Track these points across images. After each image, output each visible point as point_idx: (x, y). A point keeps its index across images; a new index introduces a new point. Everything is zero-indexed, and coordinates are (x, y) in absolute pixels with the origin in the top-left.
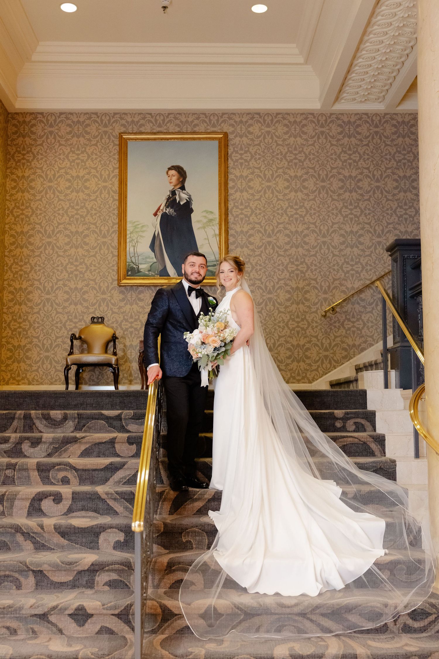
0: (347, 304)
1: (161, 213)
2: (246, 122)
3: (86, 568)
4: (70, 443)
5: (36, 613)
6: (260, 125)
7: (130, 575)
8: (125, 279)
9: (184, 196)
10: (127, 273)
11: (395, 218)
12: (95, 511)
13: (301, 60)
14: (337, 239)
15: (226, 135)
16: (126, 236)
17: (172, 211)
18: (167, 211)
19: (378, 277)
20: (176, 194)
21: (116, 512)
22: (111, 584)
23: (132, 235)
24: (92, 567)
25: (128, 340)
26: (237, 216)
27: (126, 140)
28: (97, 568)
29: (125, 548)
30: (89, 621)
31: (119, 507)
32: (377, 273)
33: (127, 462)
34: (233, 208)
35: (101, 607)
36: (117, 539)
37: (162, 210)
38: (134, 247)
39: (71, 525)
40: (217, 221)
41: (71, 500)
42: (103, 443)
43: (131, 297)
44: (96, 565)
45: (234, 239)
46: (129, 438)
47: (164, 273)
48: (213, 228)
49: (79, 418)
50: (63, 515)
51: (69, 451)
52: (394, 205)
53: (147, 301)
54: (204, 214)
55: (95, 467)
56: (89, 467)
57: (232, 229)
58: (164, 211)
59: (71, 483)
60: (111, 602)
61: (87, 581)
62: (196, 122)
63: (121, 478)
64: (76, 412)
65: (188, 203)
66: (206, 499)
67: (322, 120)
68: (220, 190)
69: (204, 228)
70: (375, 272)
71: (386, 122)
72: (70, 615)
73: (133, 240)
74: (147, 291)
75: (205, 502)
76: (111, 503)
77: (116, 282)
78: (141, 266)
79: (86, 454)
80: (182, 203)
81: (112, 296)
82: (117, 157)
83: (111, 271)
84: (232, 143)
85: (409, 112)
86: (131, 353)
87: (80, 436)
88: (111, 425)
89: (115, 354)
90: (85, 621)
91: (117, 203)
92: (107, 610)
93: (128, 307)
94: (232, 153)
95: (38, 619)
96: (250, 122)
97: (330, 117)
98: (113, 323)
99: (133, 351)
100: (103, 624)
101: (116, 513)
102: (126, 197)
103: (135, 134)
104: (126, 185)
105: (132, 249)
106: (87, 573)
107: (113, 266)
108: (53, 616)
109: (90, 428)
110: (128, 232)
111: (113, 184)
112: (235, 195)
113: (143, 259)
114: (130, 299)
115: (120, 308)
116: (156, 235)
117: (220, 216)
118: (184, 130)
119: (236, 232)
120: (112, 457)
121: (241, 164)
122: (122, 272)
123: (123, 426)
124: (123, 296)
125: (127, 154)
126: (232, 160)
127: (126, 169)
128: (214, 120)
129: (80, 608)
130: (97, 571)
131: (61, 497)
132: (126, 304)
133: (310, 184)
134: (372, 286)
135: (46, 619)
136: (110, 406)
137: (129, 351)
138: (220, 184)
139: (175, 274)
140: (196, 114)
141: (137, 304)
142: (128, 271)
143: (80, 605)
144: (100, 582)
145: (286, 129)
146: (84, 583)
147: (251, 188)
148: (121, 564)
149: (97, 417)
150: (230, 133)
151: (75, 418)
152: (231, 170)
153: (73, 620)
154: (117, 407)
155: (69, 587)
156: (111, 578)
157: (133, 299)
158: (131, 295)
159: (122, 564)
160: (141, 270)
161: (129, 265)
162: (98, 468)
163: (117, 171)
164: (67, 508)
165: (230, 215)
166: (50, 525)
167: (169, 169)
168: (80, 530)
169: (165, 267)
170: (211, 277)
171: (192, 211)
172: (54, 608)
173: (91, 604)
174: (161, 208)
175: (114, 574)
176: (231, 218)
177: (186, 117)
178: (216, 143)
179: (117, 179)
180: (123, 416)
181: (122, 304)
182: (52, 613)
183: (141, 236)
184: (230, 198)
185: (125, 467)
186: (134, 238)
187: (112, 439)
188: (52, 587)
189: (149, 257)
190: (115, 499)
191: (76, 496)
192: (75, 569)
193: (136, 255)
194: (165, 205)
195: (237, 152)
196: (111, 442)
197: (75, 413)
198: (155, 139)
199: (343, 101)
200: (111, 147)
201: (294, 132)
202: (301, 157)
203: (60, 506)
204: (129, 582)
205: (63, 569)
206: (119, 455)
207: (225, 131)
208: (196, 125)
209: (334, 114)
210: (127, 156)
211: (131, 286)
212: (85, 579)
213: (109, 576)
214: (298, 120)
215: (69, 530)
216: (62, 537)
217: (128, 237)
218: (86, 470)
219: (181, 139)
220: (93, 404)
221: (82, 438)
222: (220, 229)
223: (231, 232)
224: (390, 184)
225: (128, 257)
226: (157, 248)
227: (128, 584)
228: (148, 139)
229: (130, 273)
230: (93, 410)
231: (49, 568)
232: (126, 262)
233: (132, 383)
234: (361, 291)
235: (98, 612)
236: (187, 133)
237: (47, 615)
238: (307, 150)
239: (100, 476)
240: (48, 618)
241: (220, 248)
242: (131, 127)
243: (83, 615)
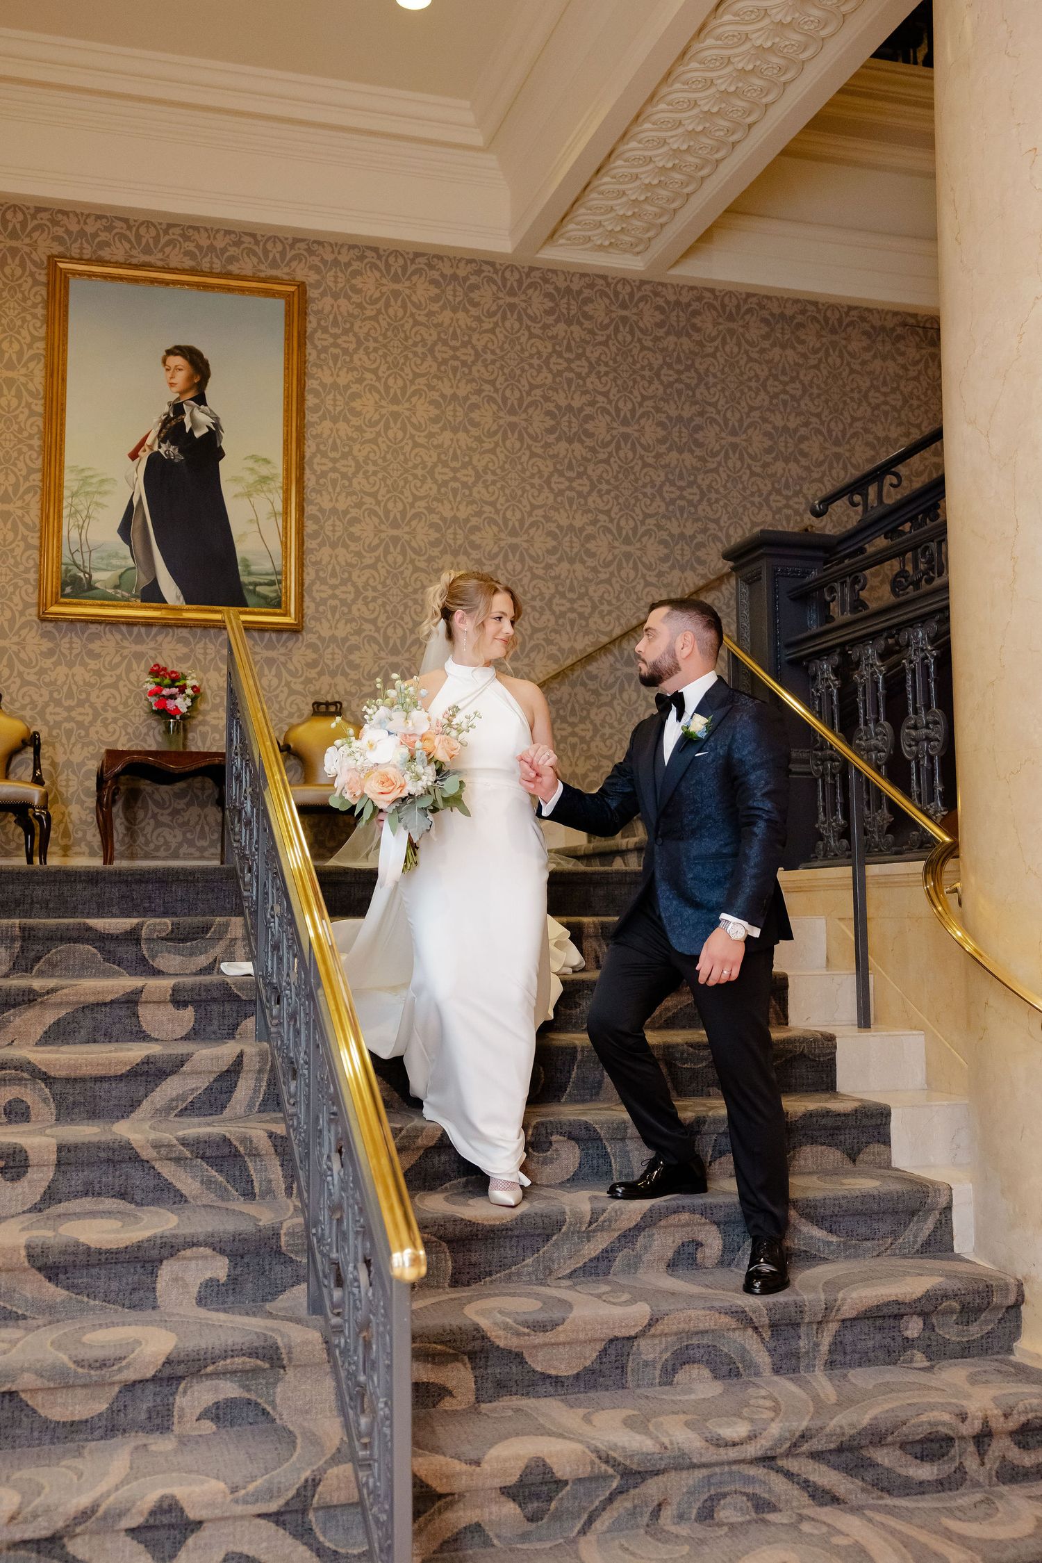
0: (561, 683)
1: (148, 453)
2: (348, 264)
3: (150, 1374)
4: (14, 1006)
5: (28, 1535)
6: (378, 274)
7: (275, 1384)
8: (57, 603)
9: (203, 419)
10: (63, 590)
11: (659, 506)
12: (122, 1195)
13: (478, 140)
14: (541, 543)
15: (302, 287)
16: (60, 501)
17: (174, 451)
18: (162, 451)
19: (626, 629)
20: (184, 413)
21: (182, 1195)
22: (221, 1413)
23: (76, 501)
24: (168, 1371)
25: (60, 750)
26: (324, 474)
27: (66, 276)
28: (180, 1370)
29: (231, 1298)
30: (190, 1541)
31: (190, 1181)
32: (623, 621)
33: (190, 1055)
34: (314, 455)
35: (230, 1497)
36: (208, 1275)
37: (151, 447)
38: (81, 528)
39: (77, 1244)
40: (280, 481)
41: (52, 1168)
42: (105, 1004)
43: (71, 649)
44: (179, 1363)
45: (315, 527)
46: (175, 990)
47: (152, 594)
48: (270, 496)
49: (24, 939)
50: (30, 1211)
51: (11, 1028)
52: (660, 475)
53: (108, 659)
54: (250, 464)
55: (102, 1072)
56: (85, 1071)
57: (312, 503)
58: (156, 449)
59: (33, 1119)
60: (253, 1478)
61: (149, 1411)
62: (232, 251)
63: (172, 1100)
64: (17, 921)
65: (213, 436)
66: (419, 1148)
67: (512, 279)
68: (287, 411)
69: (249, 495)
70: (618, 618)
71: (644, 298)
72: (132, 1532)
73: (77, 512)
74: (109, 636)
75: (416, 1157)
76: (167, 1171)
77: (34, 611)
78: (96, 576)
79: (57, 1034)
80: (197, 434)
81: (22, 644)
82: (40, 311)
83: (21, 583)
84: (315, 308)
85: (691, 284)
86: (68, 780)
87: (41, 987)
88: (110, 957)
89: (38, 781)
90: (178, 1544)
91: (40, 422)
92: (246, 1502)
93: (62, 669)
94: (315, 331)
95: (34, 1555)
96: (356, 265)
97: (528, 275)
98: (23, 707)
99: (72, 776)
100: (233, 1548)
101: (179, 1199)
102: (63, 410)
103: (89, 262)
104: (64, 380)
105: (74, 534)
106: (151, 1386)
107: (27, 571)
108: (79, 1540)
109: (53, 965)
110: (66, 493)
111: (30, 376)
112: (319, 428)
113: (102, 559)
114: (66, 652)
115: (42, 672)
116: (135, 504)
117: (287, 470)
118: (205, 266)
119: (321, 510)
120: (130, 1041)
121: (335, 358)
122: (51, 585)
123: (144, 959)
124: (51, 645)
125: (67, 306)
126: (315, 347)
127: (65, 343)
128: (275, 251)
129: (165, 1506)
130: (182, 1378)
131: (26, 1159)
132: (56, 664)
133: (486, 416)
134: (611, 647)
135: (57, 1551)
136: (94, 906)
137: (63, 777)
138: (287, 397)
139: (178, 598)
140: (234, 232)
141: (84, 665)
142: (64, 584)
143: (163, 1498)
144: (187, 1410)
145: (434, 291)
146: (143, 1416)
147: (357, 414)
148: (250, 1355)
149: (75, 934)
150: (311, 285)
151: (13, 939)
152: (311, 370)
153: (142, 1547)
154: (115, 910)
155: (97, 1433)
156: (221, 1397)
157: (75, 652)
158: (72, 643)
159: (253, 1353)
160: (97, 585)
161: (67, 571)
162: (112, 1073)
163: (41, 345)
164: (42, 1190)
165: (307, 472)
166: (15, 1249)
167: (170, 352)
168: (103, 1257)
169: (155, 581)
170: (264, 610)
171: (220, 454)
172: (85, 1515)
173: (197, 1489)
174: (149, 442)
175: (229, 1384)
176: (310, 480)
177: (209, 237)
178: (280, 304)
179: (41, 365)
180: (144, 933)
181: (48, 663)
182: (78, 1530)
183: (98, 504)
184: (310, 432)
185: (184, 1068)
186: (81, 507)
187: (132, 993)
188: (47, 1438)
189: (116, 556)
190: (178, 1160)
191: (67, 1157)
192: (117, 1378)
193: (85, 549)
194: (158, 436)
195: (325, 330)
196: (128, 1002)
197: (13, 926)
198: (135, 280)
199: (562, 241)
200: (26, 287)
201: (451, 298)
202: (467, 354)
203: (22, 1186)
204: (273, 1403)
205: (79, 1382)
206: (149, 1036)
207: (300, 278)
208: (231, 259)
209: (538, 269)
210: (66, 312)
211: (72, 621)
212: (145, 1407)
213: (216, 1390)
214: (461, 273)
215: (72, 1258)
216: (50, 1280)
217: (65, 504)
218: (75, 1080)
219: (197, 285)
220: (47, 902)
221: (48, 993)
222: (286, 501)
223: (310, 509)
224: (651, 432)
225: (65, 551)
226: (136, 535)
227: (269, 1409)
228: (121, 278)
229: (68, 590)
230: (48, 917)
231: (39, 1383)
232: (60, 563)
233: (69, 853)
234: (589, 658)
235: (218, 1513)
236: (211, 274)
237: (61, 1538)
238: (479, 341)
239: (114, 1094)
240: (63, 1547)
241: (285, 545)
242: (77, 245)
243: (171, 1526)
